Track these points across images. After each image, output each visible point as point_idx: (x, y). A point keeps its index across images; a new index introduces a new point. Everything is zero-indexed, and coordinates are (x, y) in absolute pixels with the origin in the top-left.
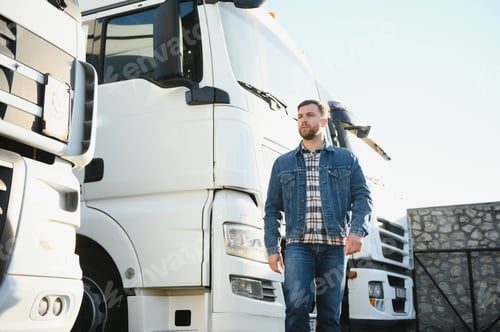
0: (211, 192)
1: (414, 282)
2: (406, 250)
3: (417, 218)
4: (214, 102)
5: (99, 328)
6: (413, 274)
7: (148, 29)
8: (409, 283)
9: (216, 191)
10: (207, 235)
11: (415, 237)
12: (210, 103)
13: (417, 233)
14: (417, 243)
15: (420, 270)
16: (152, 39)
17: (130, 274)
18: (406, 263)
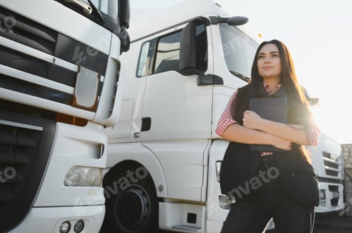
0: (210, 141)
1: (344, 187)
2: (340, 169)
3: (346, 149)
4: (213, 84)
5: (145, 218)
6: (344, 182)
7: (177, 45)
8: (341, 188)
9: (213, 140)
10: (206, 168)
11: (345, 160)
12: (211, 84)
13: (346, 158)
14: (346, 164)
15: (348, 179)
16: (179, 51)
17: (161, 189)
18: (340, 177)
